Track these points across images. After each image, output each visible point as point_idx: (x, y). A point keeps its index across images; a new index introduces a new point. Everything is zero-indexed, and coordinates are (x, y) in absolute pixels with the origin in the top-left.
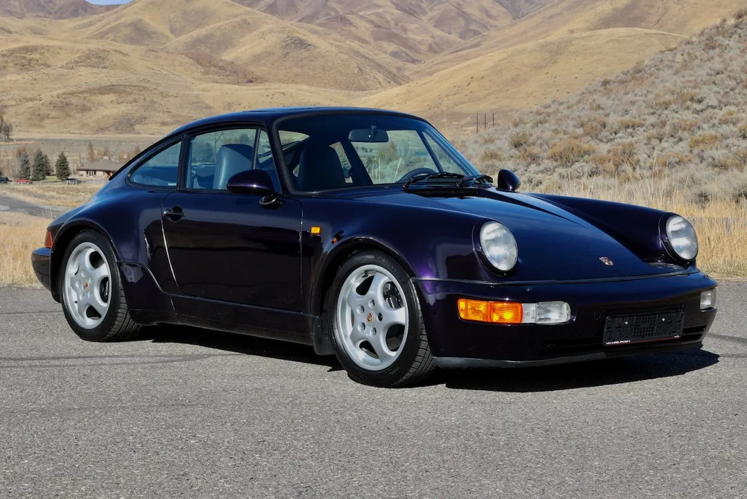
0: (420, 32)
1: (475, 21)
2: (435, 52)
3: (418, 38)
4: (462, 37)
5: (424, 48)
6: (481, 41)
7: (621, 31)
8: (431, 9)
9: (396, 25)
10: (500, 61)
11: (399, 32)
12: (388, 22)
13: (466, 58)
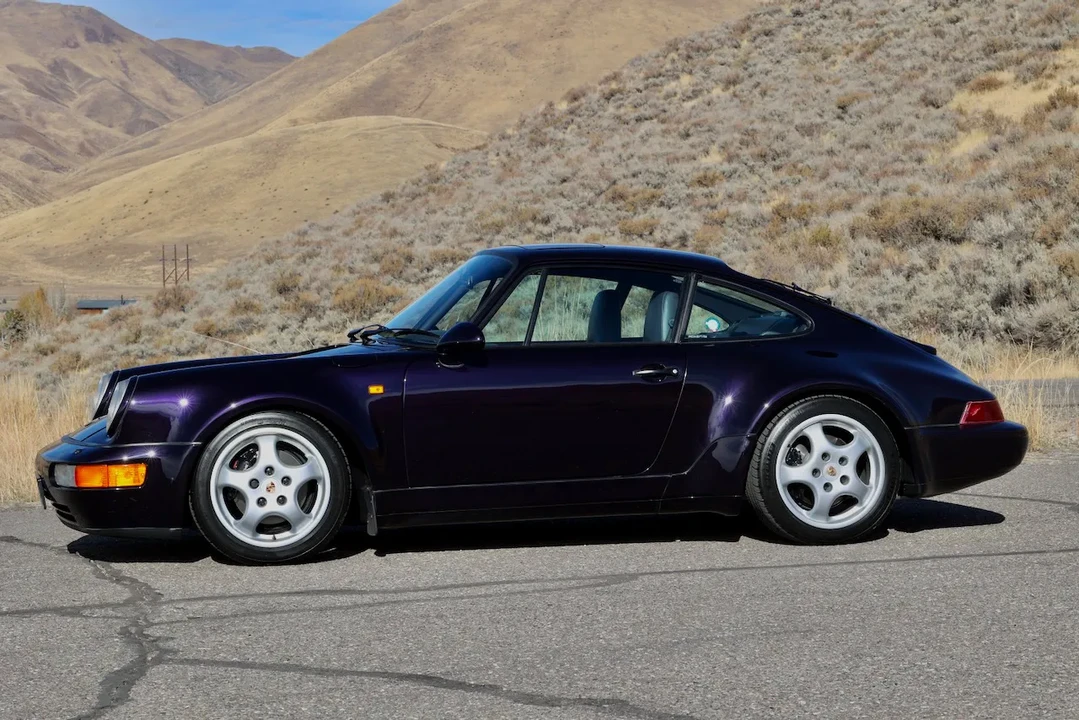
0: (65, 124)
1: (149, 108)
2: (90, 154)
3: (63, 134)
4: (130, 131)
5: (72, 149)
6: (159, 138)
7: (371, 121)
8: (80, 91)
9: (29, 114)
10: (193, 166)
11: (35, 125)
12: (15, 110)
13: (136, 163)
